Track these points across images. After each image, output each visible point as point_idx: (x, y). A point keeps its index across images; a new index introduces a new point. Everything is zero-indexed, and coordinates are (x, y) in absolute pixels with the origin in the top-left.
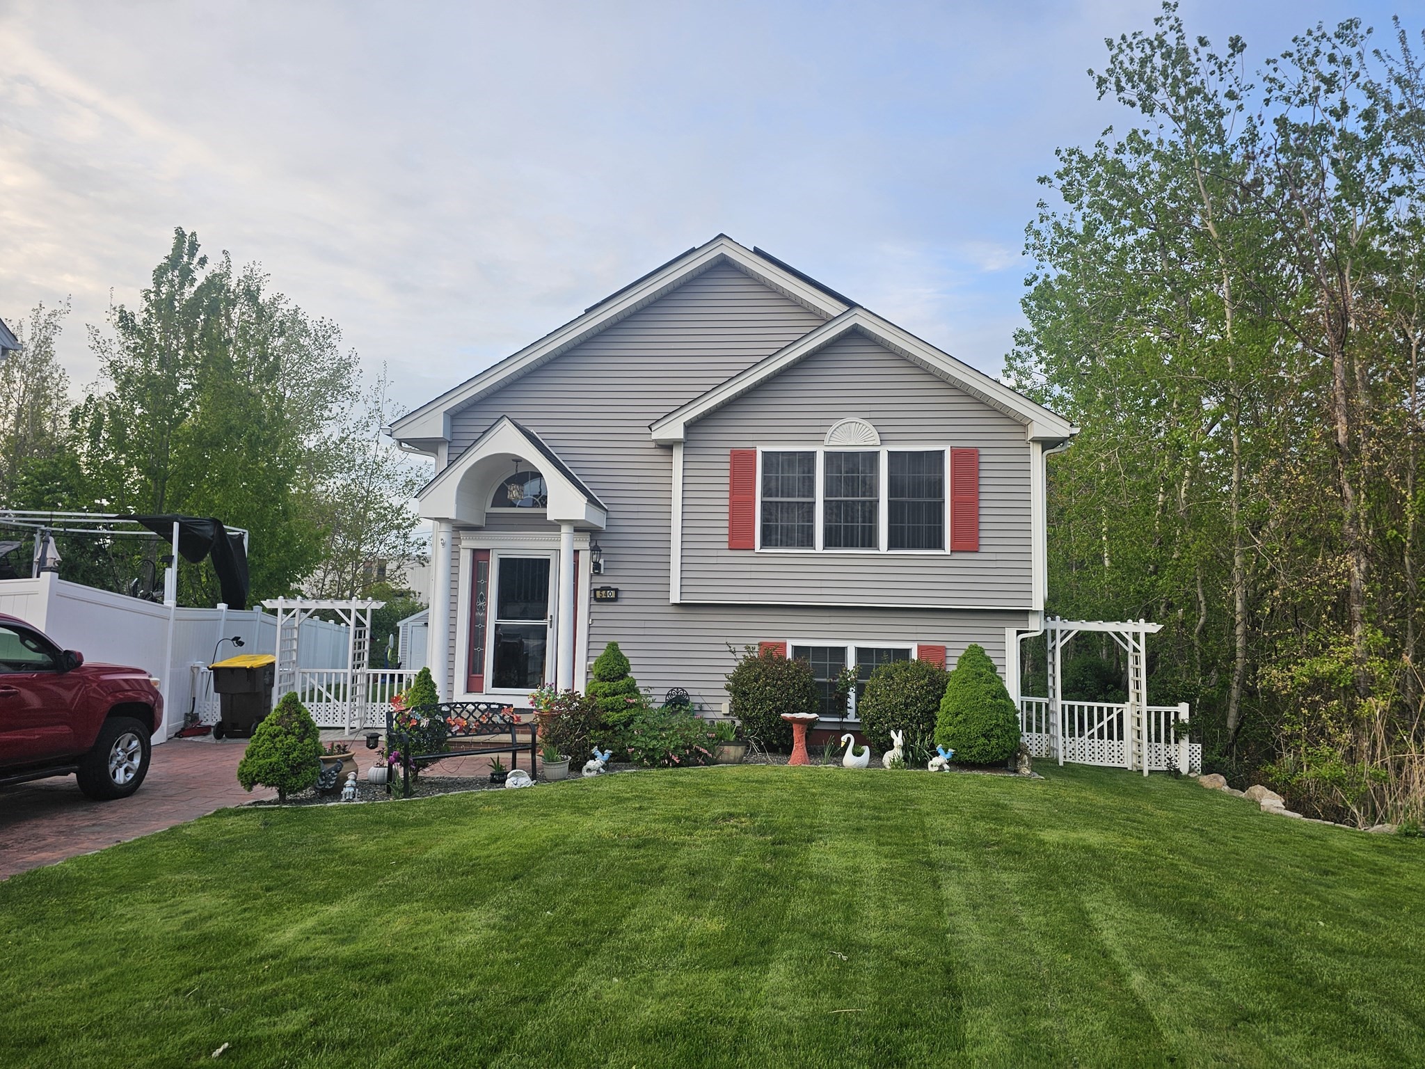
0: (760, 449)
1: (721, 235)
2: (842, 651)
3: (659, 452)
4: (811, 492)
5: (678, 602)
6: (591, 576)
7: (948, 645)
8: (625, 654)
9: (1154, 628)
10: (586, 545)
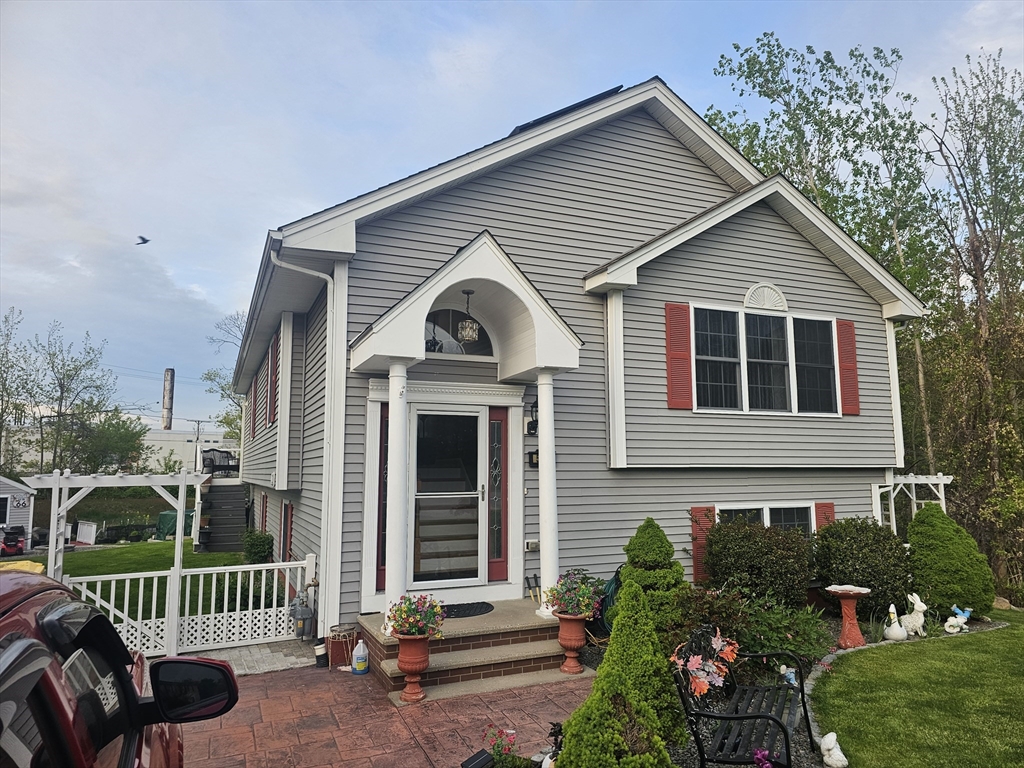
0: (693, 305)
1: (656, 78)
2: (759, 511)
3: (588, 300)
4: (735, 353)
5: (625, 466)
6: (525, 436)
7: (835, 502)
8: (670, 539)
9: (949, 480)
10: (519, 401)
